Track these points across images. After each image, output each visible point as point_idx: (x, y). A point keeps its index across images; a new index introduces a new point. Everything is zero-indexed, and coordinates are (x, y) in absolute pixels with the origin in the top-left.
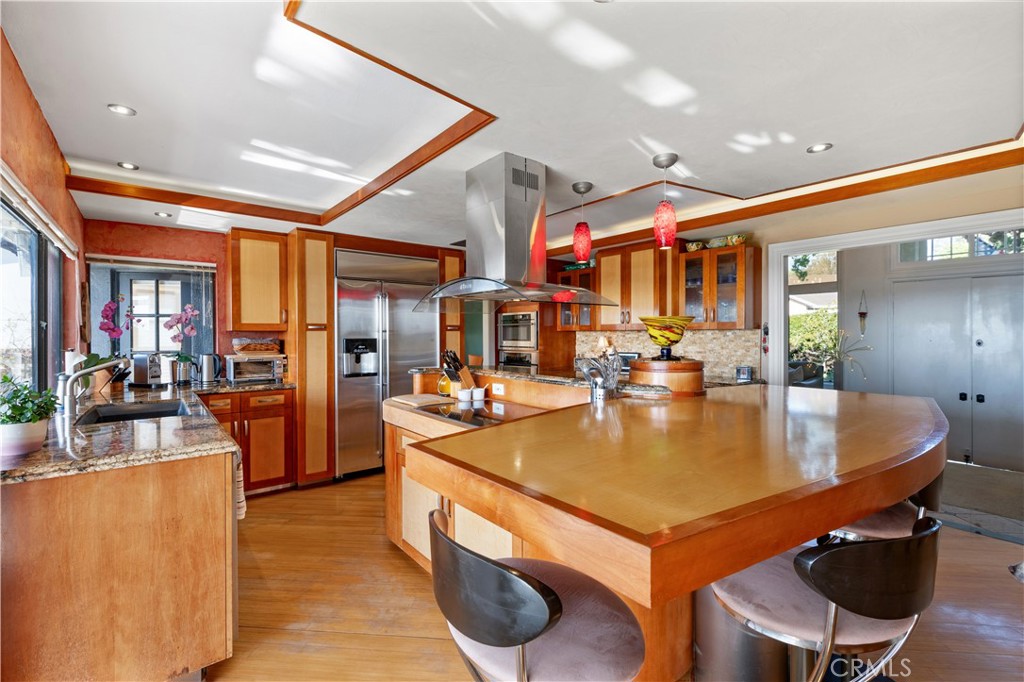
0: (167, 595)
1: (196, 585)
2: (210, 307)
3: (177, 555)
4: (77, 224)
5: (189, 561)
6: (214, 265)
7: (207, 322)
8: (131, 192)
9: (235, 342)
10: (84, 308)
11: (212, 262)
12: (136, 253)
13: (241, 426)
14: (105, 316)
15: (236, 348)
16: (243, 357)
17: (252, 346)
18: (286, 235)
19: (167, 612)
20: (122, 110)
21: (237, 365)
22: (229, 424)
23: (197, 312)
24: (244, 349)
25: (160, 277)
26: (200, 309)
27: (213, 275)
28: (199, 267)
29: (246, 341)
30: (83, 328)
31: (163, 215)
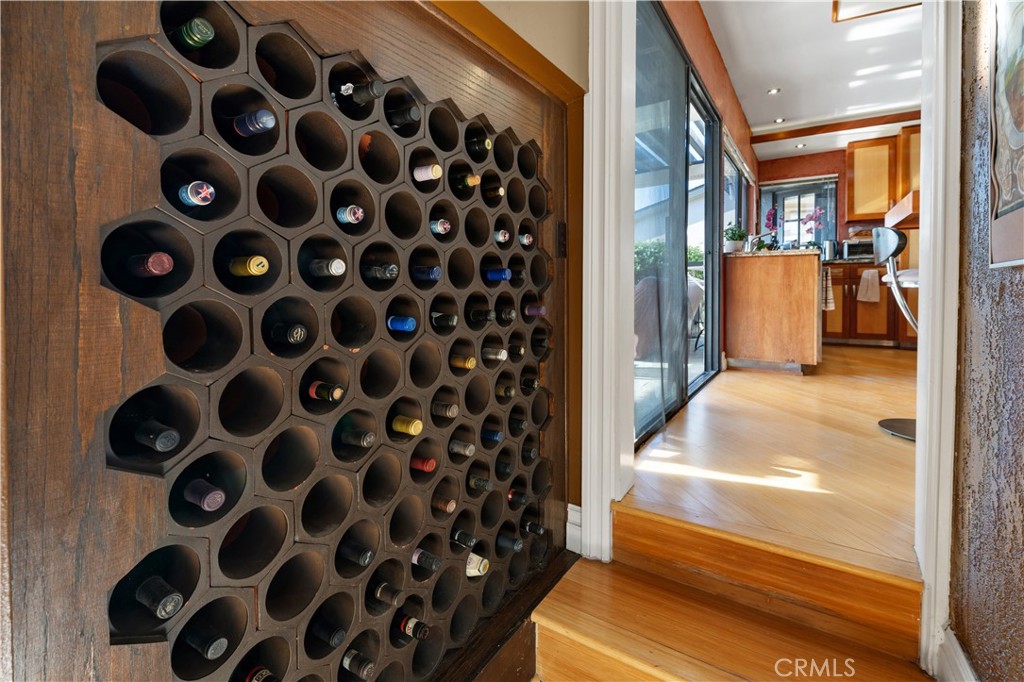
0: (785, 321)
1: (799, 320)
2: (833, 205)
3: (790, 303)
4: (755, 165)
5: (795, 308)
6: (837, 175)
7: (831, 217)
8: (782, 135)
9: (851, 230)
10: (757, 213)
11: (834, 173)
12: (786, 177)
13: (850, 289)
14: (769, 219)
15: (851, 234)
16: (855, 241)
17: (864, 233)
18: (895, 136)
19: (786, 329)
20: (774, 92)
21: (850, 246)
22: (840, 287)
23: (823, 211)
24: (856, 235)
25: (801, 191)
26: (825, 208)
27: (836, 183)
28: (825, 179)
29: (859, 228)
30: (757, 224)
31: (800, 146)
